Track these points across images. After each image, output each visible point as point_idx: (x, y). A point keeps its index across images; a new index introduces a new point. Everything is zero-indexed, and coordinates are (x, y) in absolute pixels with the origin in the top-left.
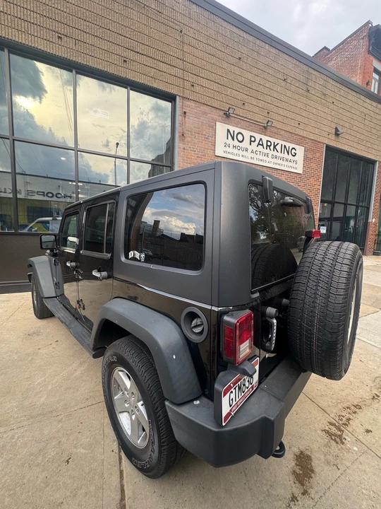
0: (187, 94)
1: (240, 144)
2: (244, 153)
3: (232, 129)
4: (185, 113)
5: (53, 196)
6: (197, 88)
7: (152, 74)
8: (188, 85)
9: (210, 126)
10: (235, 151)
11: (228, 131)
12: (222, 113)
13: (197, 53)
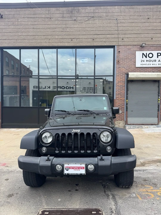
0: (120, 43)
1: (151, 59)
2: (154, 63)
3: (145, 52)
4: (119, 52)
5: (64, 88)
6: (125, 40)
7: (104, 41)
8: (120, 40)
9: (132, 54)
10: (148, 63)
11: (143, 54)
12: (139, 46)
13: (124, 25)
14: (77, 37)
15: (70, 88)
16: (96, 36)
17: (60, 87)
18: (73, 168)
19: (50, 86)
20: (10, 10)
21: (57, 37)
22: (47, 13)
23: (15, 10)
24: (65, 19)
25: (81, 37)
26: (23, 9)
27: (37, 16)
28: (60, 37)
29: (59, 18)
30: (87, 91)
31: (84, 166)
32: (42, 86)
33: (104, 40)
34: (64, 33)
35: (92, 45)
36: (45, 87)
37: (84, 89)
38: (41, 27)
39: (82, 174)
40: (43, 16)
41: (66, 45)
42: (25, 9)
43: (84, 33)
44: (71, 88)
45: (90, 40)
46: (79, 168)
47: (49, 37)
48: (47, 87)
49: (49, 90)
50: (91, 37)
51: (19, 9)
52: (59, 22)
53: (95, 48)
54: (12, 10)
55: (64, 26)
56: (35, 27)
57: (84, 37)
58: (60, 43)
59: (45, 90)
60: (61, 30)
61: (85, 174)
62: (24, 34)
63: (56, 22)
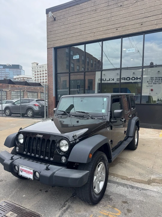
14: (123, 24)
15: (137, 79)
16: (145, 20)
17: (125, 78)
18: (25, 171)
19: (114, 79)
20: (61, 11)
21: (101, 29)
22: (93, 5)
23: (65, 10)
24: (110, 7)
25: (127, 24)
26: (72, 8)
27: (83, 11)
28: (105, 28)
29: (104, 8)
30: (155, 82)
31: (32, 171)
32: (106, 79)
33: (155, 22)
34: (109, 23)
35: (141, 31)
36: (110, 79)
37: (152, 80)
38: (86, 21)
39: (30, 179)
40: (89, 9)
41: (111, 36)
42: (73, 7)
43: (131, 18)
44: (139, 79)
45: (138, 26)
46: (29, 172)
47: (94, 31)
48: (111, 80)
49: (112, 82)
50: (139, 21)
51: (68, 9)
52: (104, 13)
53: (144, 34)
54: (63, 10)
55: (109, 15)
56: (82, 22)
57: (130, 23)
58: (104, 35)
59: (109, 82)
60: (105, 20)
61: (33, 180)
62: (72, 32)
63: (101, 13)
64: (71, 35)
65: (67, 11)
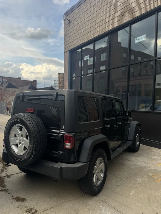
64: (81, 35)
65: (79, 10)
